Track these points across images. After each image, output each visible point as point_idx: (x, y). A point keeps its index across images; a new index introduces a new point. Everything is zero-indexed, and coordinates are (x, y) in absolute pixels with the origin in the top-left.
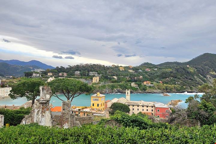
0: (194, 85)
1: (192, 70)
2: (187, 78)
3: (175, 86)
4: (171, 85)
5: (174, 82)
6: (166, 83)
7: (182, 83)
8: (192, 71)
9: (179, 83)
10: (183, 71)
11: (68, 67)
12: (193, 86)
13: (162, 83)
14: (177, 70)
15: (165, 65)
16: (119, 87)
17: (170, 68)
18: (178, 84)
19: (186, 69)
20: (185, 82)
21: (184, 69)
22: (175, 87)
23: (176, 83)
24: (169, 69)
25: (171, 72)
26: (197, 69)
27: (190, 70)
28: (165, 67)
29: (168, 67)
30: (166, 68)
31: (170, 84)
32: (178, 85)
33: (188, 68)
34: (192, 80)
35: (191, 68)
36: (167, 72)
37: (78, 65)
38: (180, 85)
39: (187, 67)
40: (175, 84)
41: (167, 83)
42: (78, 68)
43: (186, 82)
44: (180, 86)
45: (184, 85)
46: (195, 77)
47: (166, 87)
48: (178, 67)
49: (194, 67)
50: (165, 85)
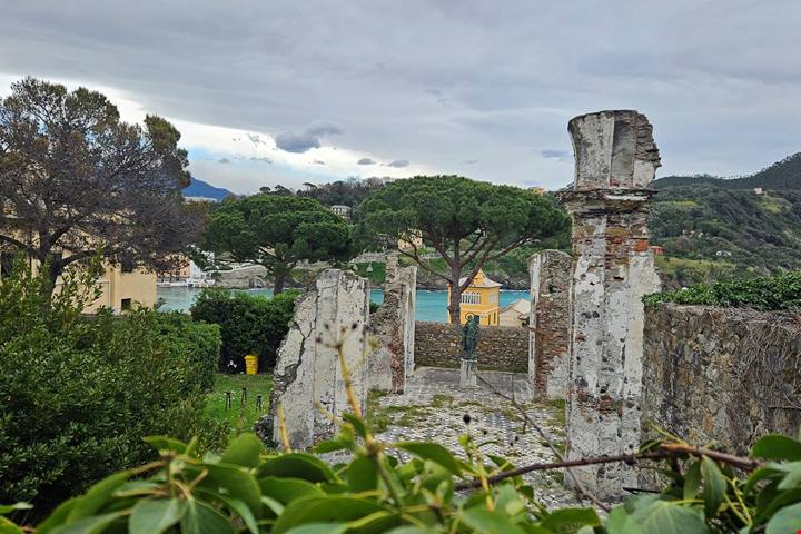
0: (789, 261)
1: (773, 206)
2: (757, 236)
3: (715, 264)
4: (696, 262)
5: (709, 249)
6: (677, 252)
7: (739, 253)
8: (775, 209)
9: (729, 254)
10: (742, 210)
11: (304, 189)
12: (785, 266)
13: (661, 253)
14: (718, 206)
15: (671, 188)
16: (497, 265)
17: (691, 198)
18: (727, 259)
19: (752, 201)
20: (754, 252)
21: (743, 202)
22: (712, 269)
23: (719, 253)
24: (688, 203)
25: (695, 214)
26: (793, 201)
27: (769, 208)
28: (670, 193)
29: (683, 193)
30: (674, 196)
31: (693, 258)
32: (724, 263)
33: (759, 198)
34: (778, 243)
35: (771, 199)
36: (679, 212)
37: (340, 182)
38: (733, 262)
39: (754, 194)
40: (715, 259)
41: (681, 254)
42: (340, 193)
43: (756, 252)
44: (734, 266)
45: (748, 262)
46: (788, 233)
47: (680, 269)
48: (721, 194)
49: (780, 195)
50: (672, 259)
